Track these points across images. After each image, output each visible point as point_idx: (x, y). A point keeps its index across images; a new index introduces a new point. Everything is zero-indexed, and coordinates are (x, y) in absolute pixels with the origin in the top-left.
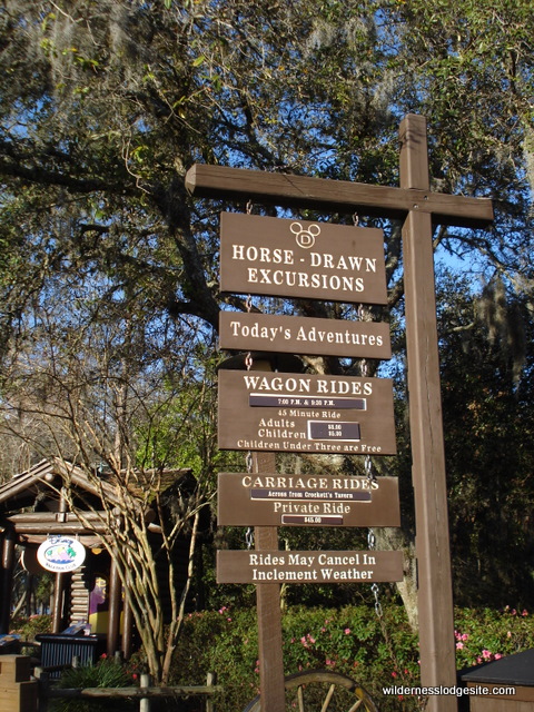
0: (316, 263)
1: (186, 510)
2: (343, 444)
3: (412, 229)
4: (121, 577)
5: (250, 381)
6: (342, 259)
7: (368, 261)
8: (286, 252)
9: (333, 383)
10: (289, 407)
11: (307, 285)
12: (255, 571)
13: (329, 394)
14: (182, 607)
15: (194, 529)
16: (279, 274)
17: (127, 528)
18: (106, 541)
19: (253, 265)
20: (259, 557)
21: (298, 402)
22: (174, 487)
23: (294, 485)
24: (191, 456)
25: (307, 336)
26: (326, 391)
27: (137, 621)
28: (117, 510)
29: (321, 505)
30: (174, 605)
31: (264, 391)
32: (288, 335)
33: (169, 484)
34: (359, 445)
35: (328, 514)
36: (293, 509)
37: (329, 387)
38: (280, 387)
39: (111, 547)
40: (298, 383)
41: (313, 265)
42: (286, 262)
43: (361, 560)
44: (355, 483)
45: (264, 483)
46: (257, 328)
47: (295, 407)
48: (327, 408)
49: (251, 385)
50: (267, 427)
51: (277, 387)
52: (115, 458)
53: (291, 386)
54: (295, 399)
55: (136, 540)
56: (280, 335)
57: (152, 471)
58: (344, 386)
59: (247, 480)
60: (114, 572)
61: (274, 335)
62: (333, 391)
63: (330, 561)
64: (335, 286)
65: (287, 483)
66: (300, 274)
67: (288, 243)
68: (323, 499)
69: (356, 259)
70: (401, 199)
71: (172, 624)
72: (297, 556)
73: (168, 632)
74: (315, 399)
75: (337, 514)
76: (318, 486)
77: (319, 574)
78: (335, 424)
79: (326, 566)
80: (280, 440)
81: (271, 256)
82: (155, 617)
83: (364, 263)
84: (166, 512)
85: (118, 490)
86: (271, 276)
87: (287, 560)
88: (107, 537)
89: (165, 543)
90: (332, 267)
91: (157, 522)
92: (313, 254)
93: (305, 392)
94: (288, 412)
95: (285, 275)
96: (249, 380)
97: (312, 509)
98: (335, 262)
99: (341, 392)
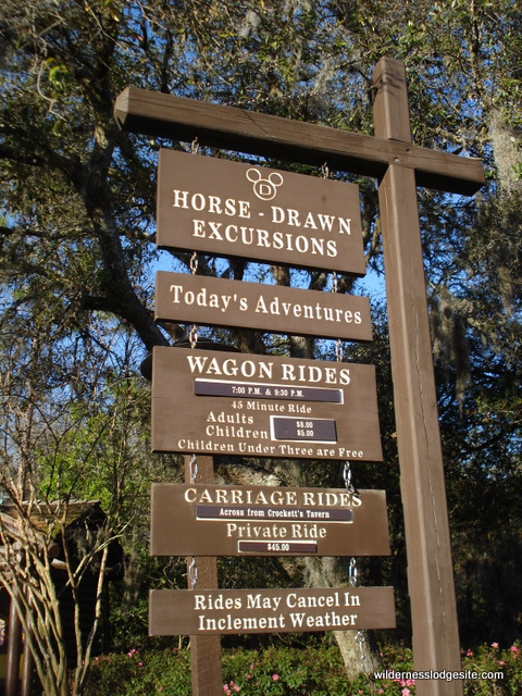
0: (279, 218)
1: (94, 544)
2: (316, 447)
3: (393, 185)
4: (21, 618)
5: (196, 362)
6: (310, 216)
7: (341, 220)
8: (241, 203)
9: (302, 368)
10: (246, 397)
11: (268, 245)
12: (202, 617)
13: (297, 382)
14: (88, 651)
15: (103, 564)
16: (232, 229)
17: (28, 564)
18: (5, 578)
19: (200, 215)
20: (207, 598)
21: (257, 391)
22: (80, 520)
23: (253, 499)
24: (99, 489)
25: (268, 308)
26: (293, 378)
27: (38, 667)
28: (18, 544)
29: (289, 527)
30: (79, 649)
31: (213, 375)
32: (244, 305)
33: (75, 517)
34: (335, 448)
35: (298, 539)
36: (252, 532)
37: (296, 373)
38: (235, 370)
39: (11, 585)
40: (258, 367)
41: (275, 220)
42: (242, 215)
43: (342, 600)
44: (332, 497)
45: (214, 498)
46: (204, 295)
47: (253, 397)
48: (295, 400)
49: (197, 368)
50: (217, 423)
51: (230, 371)
52: (17, 488)
53: (248, 371)
54: (253, 387)
55: (38, 577)
56: (234, 305)
57: (57, 502)
58: (315, 373)
59: (191, 493)
60: (13, 612)
61: (226, 304)
62: (302, 379)
63: (302, 603)
64: (303, 248)
65: (244, 497)
66: (259, 232)
67: (244, 192)
68: (291, 519)
69: (327, 217)
70: (379, 150)
71: (78, 670)
72: (258, 597)
73: (73, 678)
74: (279, 389)
75: (309, 538)
76: (285, 501)
77: (288, 621)
78: (305, 421)
79: (297, 610)
80: (235, 441)
81: (223, 206)
82: (58, 662)
83: (336, 223)
84: (72, 547)
85: (19, 522)
86: (222, 232)
87: (244, 602)
88: (6, 574)
89: (71, 580)
90: (298, 224)
91: (61, 558)
92: (274, 208)
93: (266, 379)
94: (245, 404)
95: (240, 231)
96: (194, 361)
97: (277, 532)
98: (302, 219)
99: (312, 380)
